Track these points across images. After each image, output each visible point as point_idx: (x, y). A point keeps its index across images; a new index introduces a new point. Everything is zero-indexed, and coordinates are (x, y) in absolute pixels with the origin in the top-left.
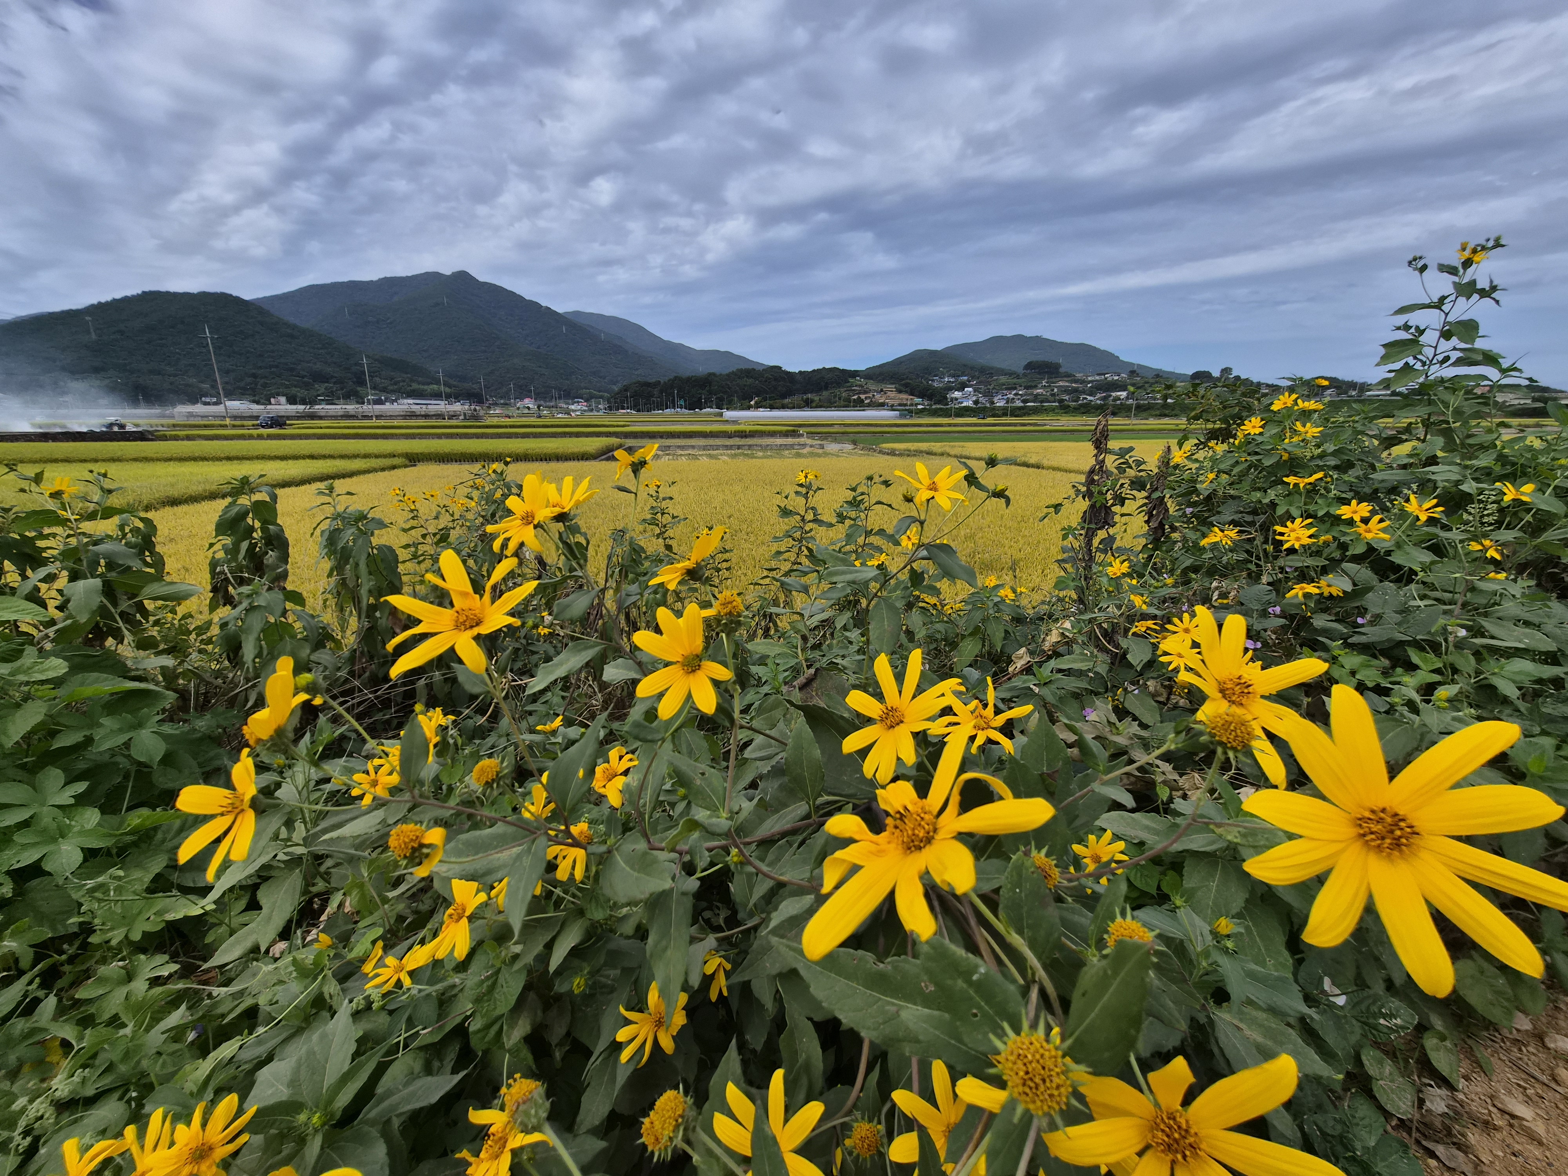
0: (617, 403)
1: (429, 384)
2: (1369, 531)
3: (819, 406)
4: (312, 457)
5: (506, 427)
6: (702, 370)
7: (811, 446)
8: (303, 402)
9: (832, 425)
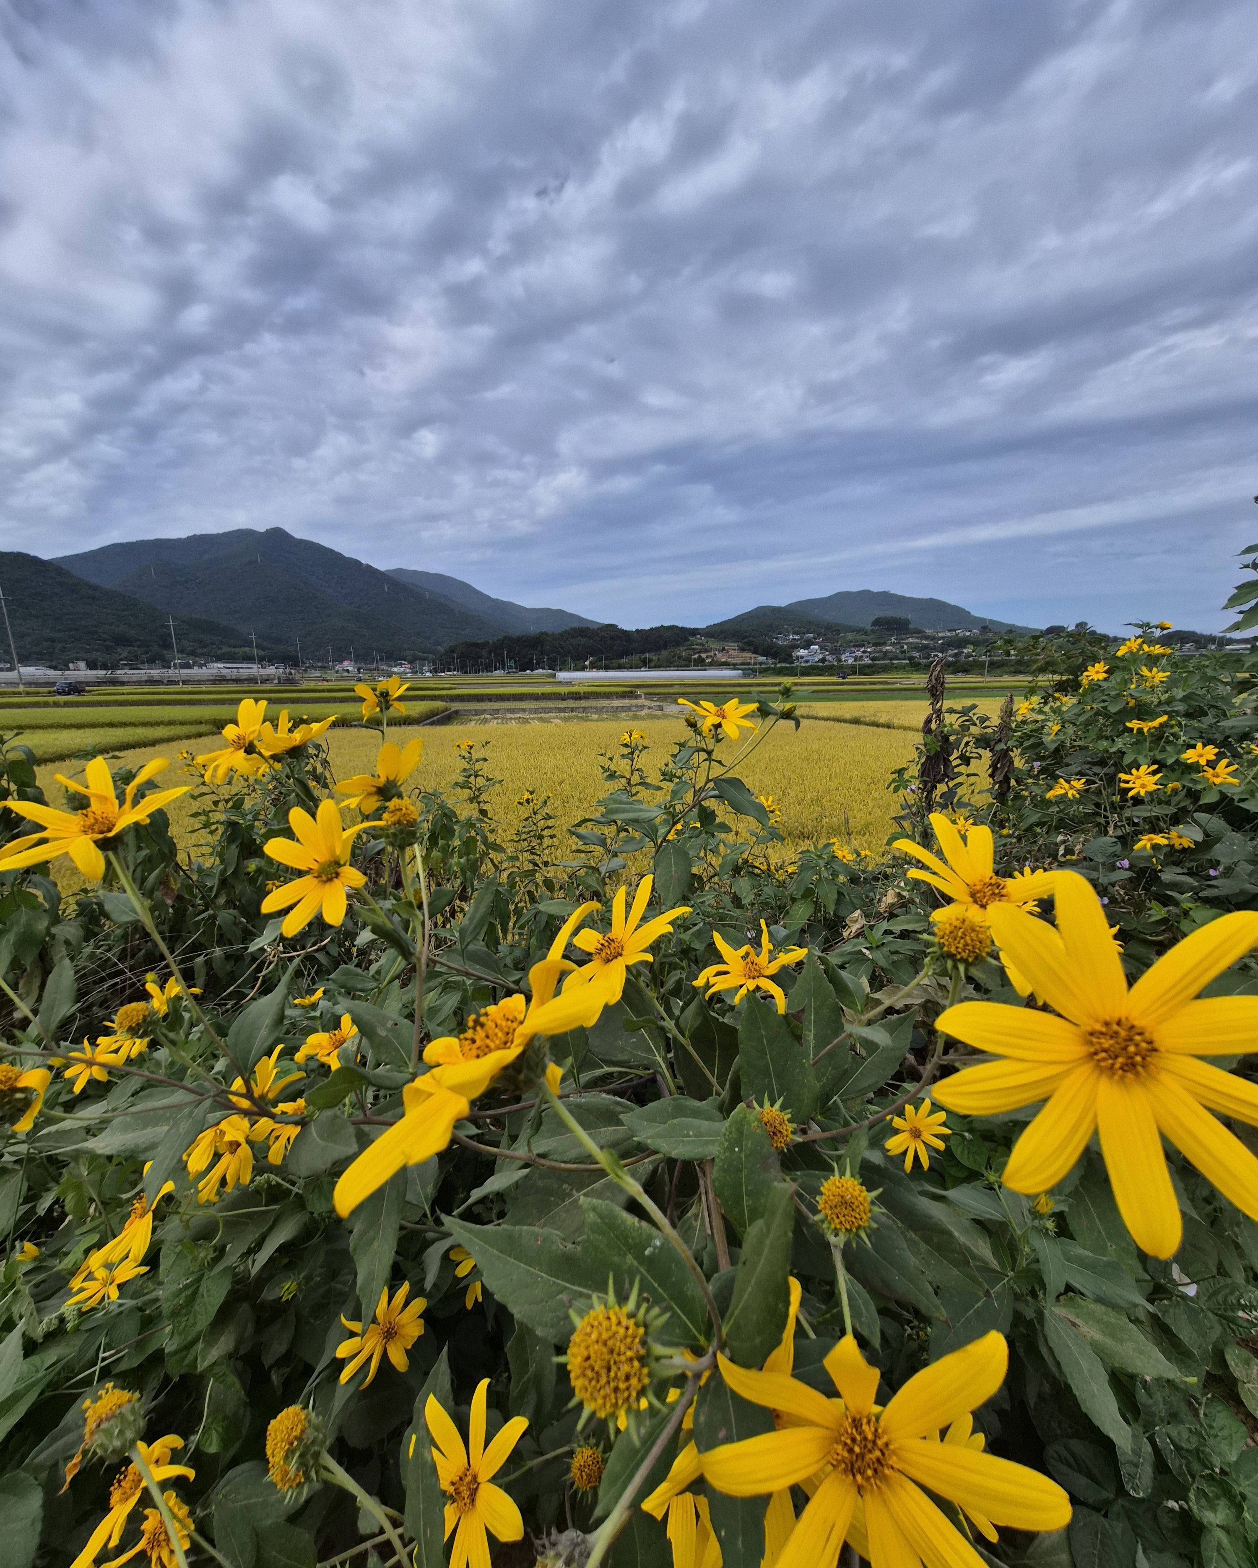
0: (442, 664)
1: (241, 647)
2: (1217, 776)
3: (657, 666)
4: (111, 725)
5: (323, 691)
6: (533, 629)
7: (650, 708)
8: (104, 667)
9: (671, 686)
